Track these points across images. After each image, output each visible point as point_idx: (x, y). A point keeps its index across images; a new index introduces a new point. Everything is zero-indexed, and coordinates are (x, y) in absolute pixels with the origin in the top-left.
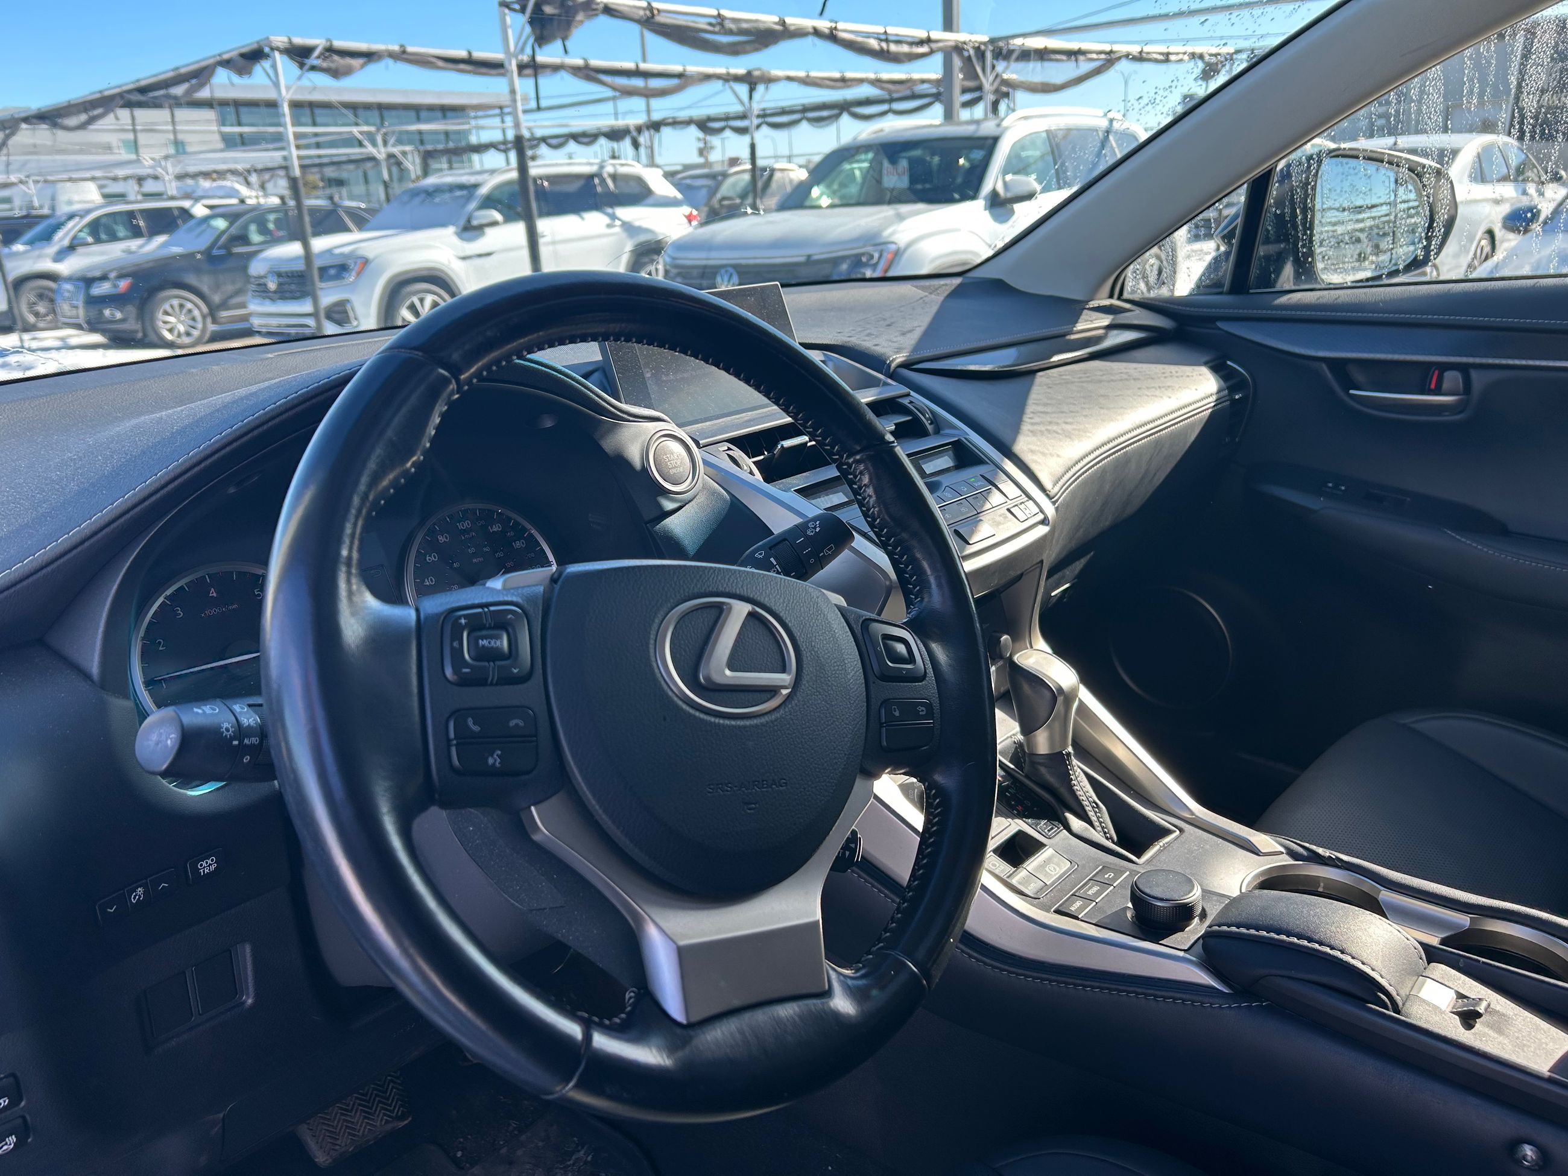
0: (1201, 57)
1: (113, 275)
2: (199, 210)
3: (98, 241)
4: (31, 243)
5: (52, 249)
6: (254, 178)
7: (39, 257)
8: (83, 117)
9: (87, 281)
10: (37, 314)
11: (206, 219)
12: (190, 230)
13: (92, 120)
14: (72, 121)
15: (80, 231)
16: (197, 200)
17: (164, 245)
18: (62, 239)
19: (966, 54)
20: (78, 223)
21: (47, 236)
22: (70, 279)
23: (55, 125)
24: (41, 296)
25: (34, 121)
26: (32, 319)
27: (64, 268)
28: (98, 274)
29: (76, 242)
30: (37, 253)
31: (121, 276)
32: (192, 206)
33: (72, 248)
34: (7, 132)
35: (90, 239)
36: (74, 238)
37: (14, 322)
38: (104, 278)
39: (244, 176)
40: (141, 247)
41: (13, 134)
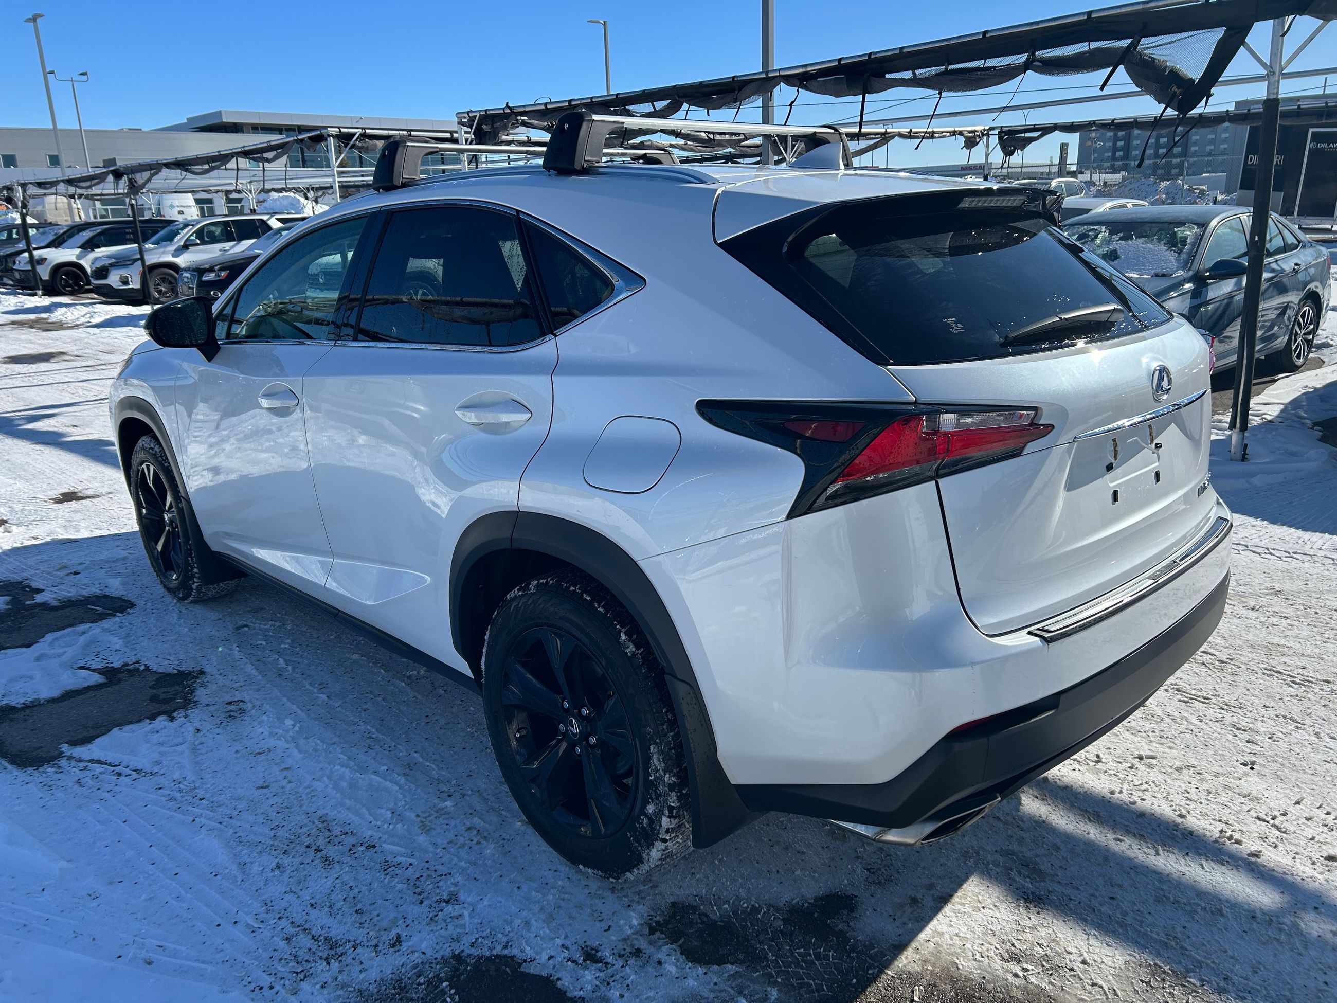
0: (961, 133)
1: (216, 268)
2: (275, 224)
3: (203, 243)
4: (157, 243)
5: (172, 248)
6: (311, 194)
7: (163, 253)
8: (206, 167)
9: (199, 271)
10: (160, 292)
11: (280, 230)
12: (269, 238)
13: (212, 169)
14: (197, 168)
15: (192, 235)
16: (272, 214)
17: (251, 247)
18: (179, 240)
19: (773, 139)
20: (191, 229)
21: (170, 238)
22: (187, 269)
23: (187, 170)
24: (163, 280)
25: (173, 166)
26: (156, 295)
27: (182, 261)
28: (207, 266)
29: (188, 243)
30: (162, 250)
31: (221, 269)
32: (269, 219)
33: (186, 247)
34: (152, 172)
35: (198, 241)
36: (187, 240)
37: (145, 297)
38: (211, 270)
39: (305, 191)
40: (233, 247)
41: (157, 173)
